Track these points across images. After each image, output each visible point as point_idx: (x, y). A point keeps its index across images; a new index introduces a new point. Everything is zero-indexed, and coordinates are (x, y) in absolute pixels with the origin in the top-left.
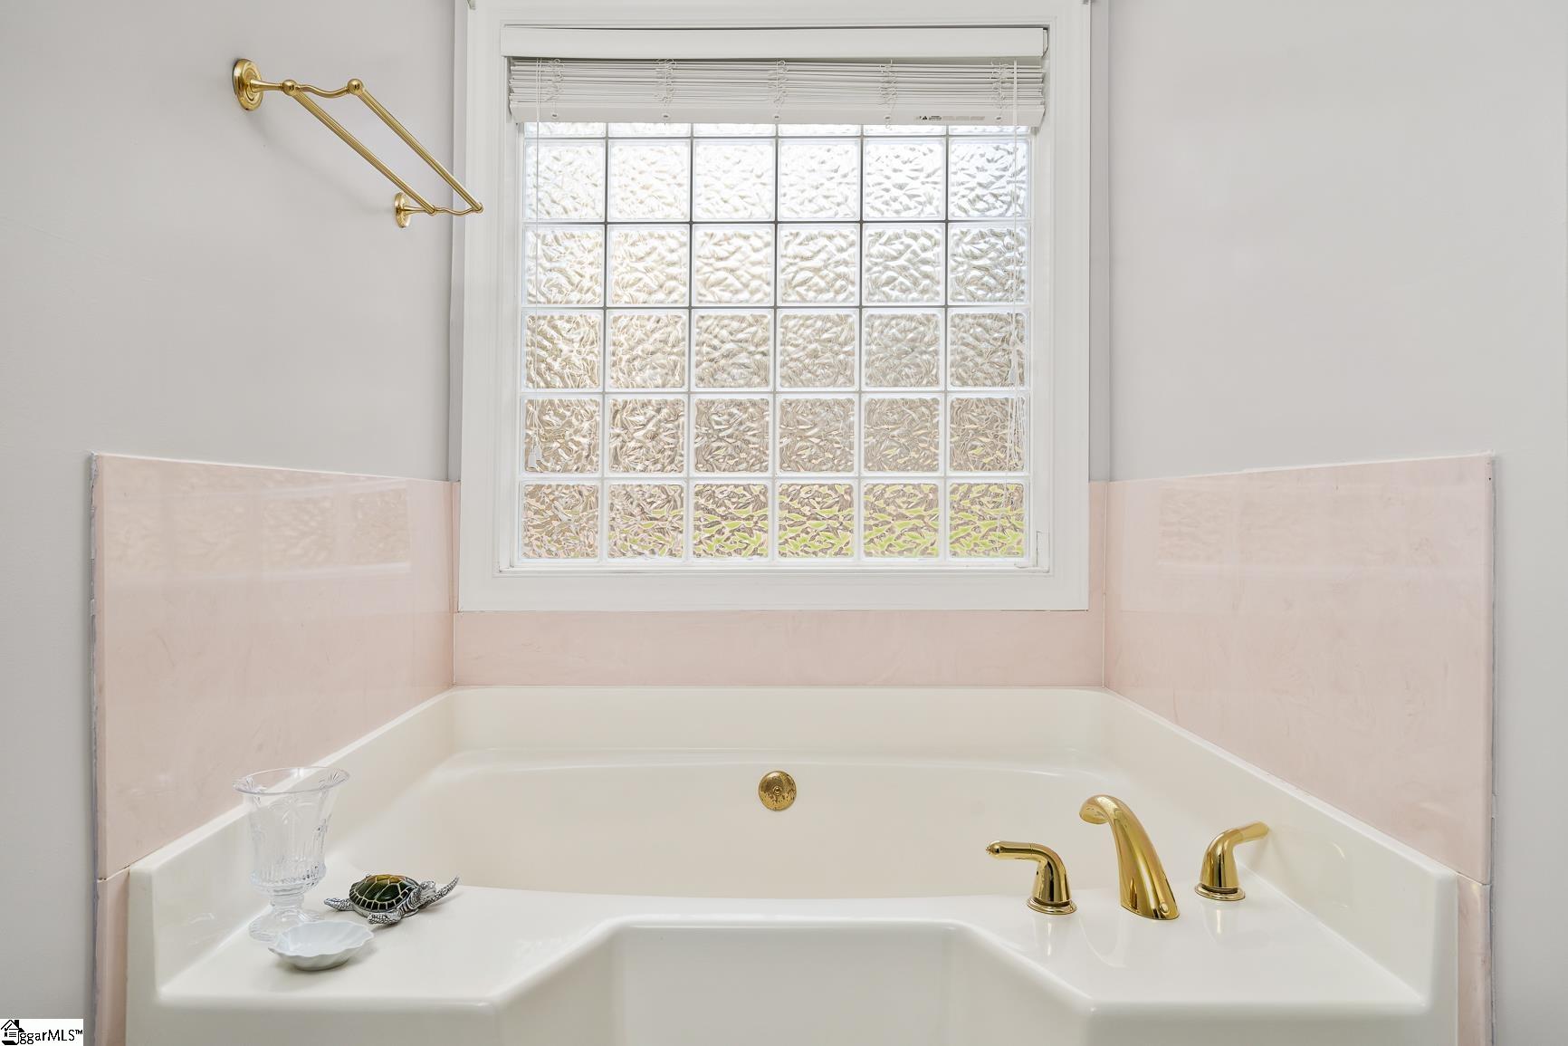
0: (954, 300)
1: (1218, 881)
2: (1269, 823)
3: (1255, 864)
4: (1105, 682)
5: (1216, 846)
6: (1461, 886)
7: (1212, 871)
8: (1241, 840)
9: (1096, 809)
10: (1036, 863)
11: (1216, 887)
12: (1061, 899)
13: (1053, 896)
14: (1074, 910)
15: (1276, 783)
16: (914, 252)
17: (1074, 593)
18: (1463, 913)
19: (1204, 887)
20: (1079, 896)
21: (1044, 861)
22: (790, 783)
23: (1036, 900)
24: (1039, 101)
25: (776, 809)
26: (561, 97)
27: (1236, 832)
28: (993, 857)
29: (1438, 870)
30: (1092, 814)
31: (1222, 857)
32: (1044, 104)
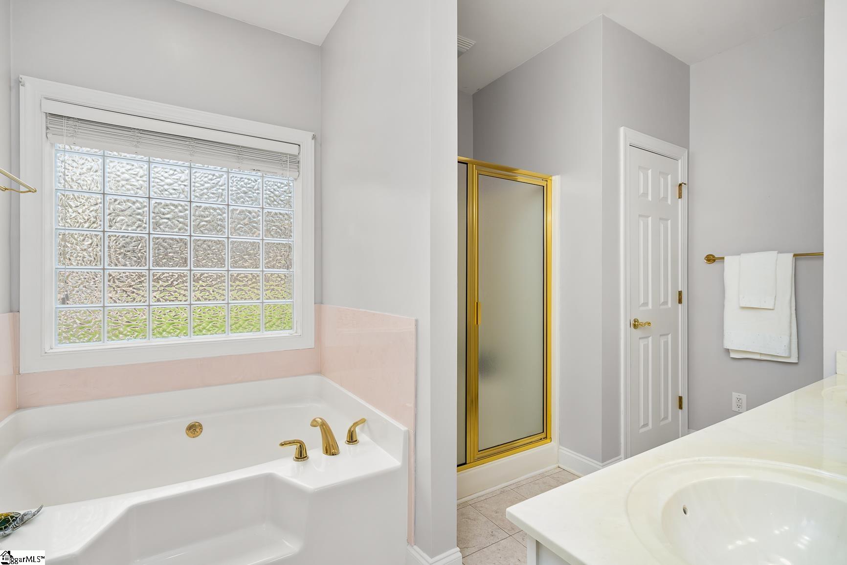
0: (266, 237)
1: (352, 439)
2: (366, 418)
3: (362, 430)
4: (319, 372)
5: (351, 429)
6: (408, 431)
7: (350, 436)
8: (358, 425)
9: (315, 423)
10: (296, 446)
11: (351, 441)
12: (304, 455)
13: (301, 456)
14: (308, 458)
15: (367, 405)
16: (250, 218)
17: (310, 343)
18: (409, 439)
19: (348, 441)
20: (310, 453)
21: (299, 445)
22: (200, 425)
23: (296, 458)
24: (297, 170)
25: (194, 437)
26: (78, 136)
27: (357, 422)
28: (281, 447)
29: (404, 428)
30: (314, 424)
31: (353, 431)
32: (298, 171)
